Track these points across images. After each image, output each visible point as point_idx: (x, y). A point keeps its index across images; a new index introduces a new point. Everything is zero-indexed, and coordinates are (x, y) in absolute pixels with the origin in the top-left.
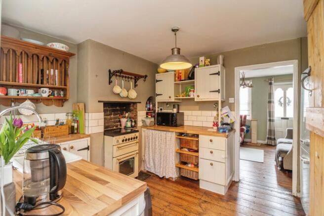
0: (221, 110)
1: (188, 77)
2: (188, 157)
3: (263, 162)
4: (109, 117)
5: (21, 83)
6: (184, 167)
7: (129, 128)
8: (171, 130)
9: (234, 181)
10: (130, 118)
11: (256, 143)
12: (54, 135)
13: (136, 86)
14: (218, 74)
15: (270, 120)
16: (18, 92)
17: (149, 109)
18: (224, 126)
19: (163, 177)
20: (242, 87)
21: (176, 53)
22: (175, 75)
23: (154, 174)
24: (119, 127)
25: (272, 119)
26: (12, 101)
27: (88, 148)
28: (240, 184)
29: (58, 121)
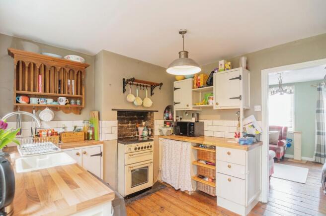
0: (243, 119)
1: (207, 83)
2: (205, 170)
3: (305, 182)
4: (126, 125)
5: (41, 92)
6: (201, 181)
7: (146, 136)
8: (186, 140)
9: (261, 202)
10: (147, 127)
11: (300, 159)
12: (70, 140)
13: (152, 94)
14: (239, 78)
15: (319, 133)
16: (39, 100)
17: (168, 118)
18: (247, 137)
19: (179, 189)
20: (279, 93)
21: (183, 56)
22: (193, 82)
23: (169, 185)
24: (137, 135)
25: (321, 131)
26: (33, 109)
27: (101, 154)
28: (268, 206)
29: (75, 127)
